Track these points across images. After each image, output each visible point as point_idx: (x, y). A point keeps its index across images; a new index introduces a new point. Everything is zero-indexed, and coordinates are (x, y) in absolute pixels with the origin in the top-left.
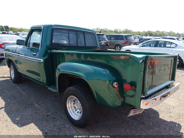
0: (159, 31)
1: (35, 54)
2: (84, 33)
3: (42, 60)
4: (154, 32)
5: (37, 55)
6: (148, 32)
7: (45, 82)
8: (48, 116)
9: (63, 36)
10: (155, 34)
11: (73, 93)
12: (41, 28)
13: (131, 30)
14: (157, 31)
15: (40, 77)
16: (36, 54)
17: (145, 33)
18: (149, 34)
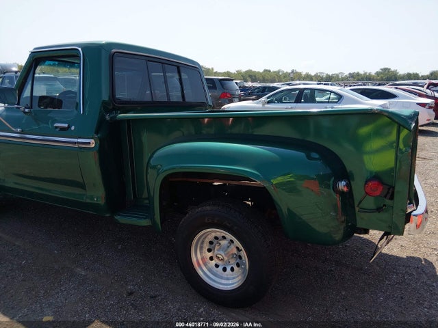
0: (270, 71)
1: (66, 125)
2: (178, 67)
3: (93, 143)
4: (261, 74)
5: (73, 128)
6: (247, 72)
7: (102, 202)
8: (131, 294)
9: (58, 82)
10: (261, 78)
11: (216, 221)
12: (76, 51)
13: (210, 68)
14: (265, 71)
15: (85, 189)
16: (69, 127)
17: (242, 76)
18: (250, 76)
